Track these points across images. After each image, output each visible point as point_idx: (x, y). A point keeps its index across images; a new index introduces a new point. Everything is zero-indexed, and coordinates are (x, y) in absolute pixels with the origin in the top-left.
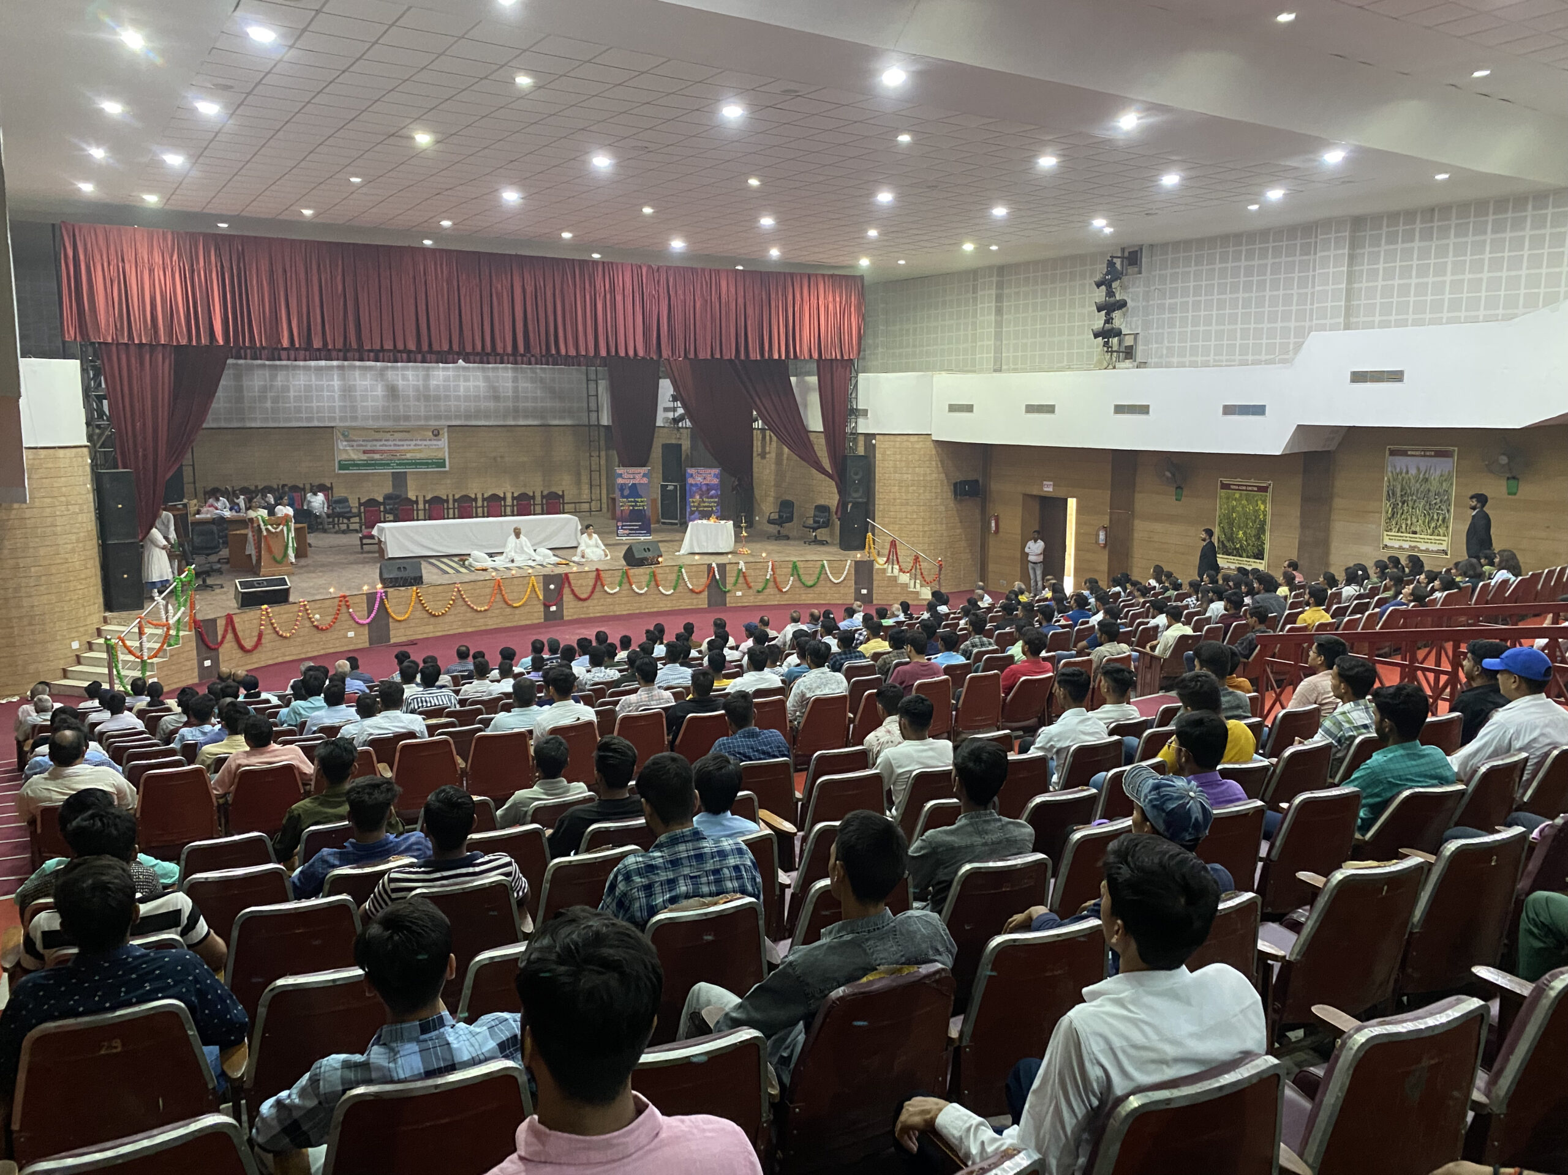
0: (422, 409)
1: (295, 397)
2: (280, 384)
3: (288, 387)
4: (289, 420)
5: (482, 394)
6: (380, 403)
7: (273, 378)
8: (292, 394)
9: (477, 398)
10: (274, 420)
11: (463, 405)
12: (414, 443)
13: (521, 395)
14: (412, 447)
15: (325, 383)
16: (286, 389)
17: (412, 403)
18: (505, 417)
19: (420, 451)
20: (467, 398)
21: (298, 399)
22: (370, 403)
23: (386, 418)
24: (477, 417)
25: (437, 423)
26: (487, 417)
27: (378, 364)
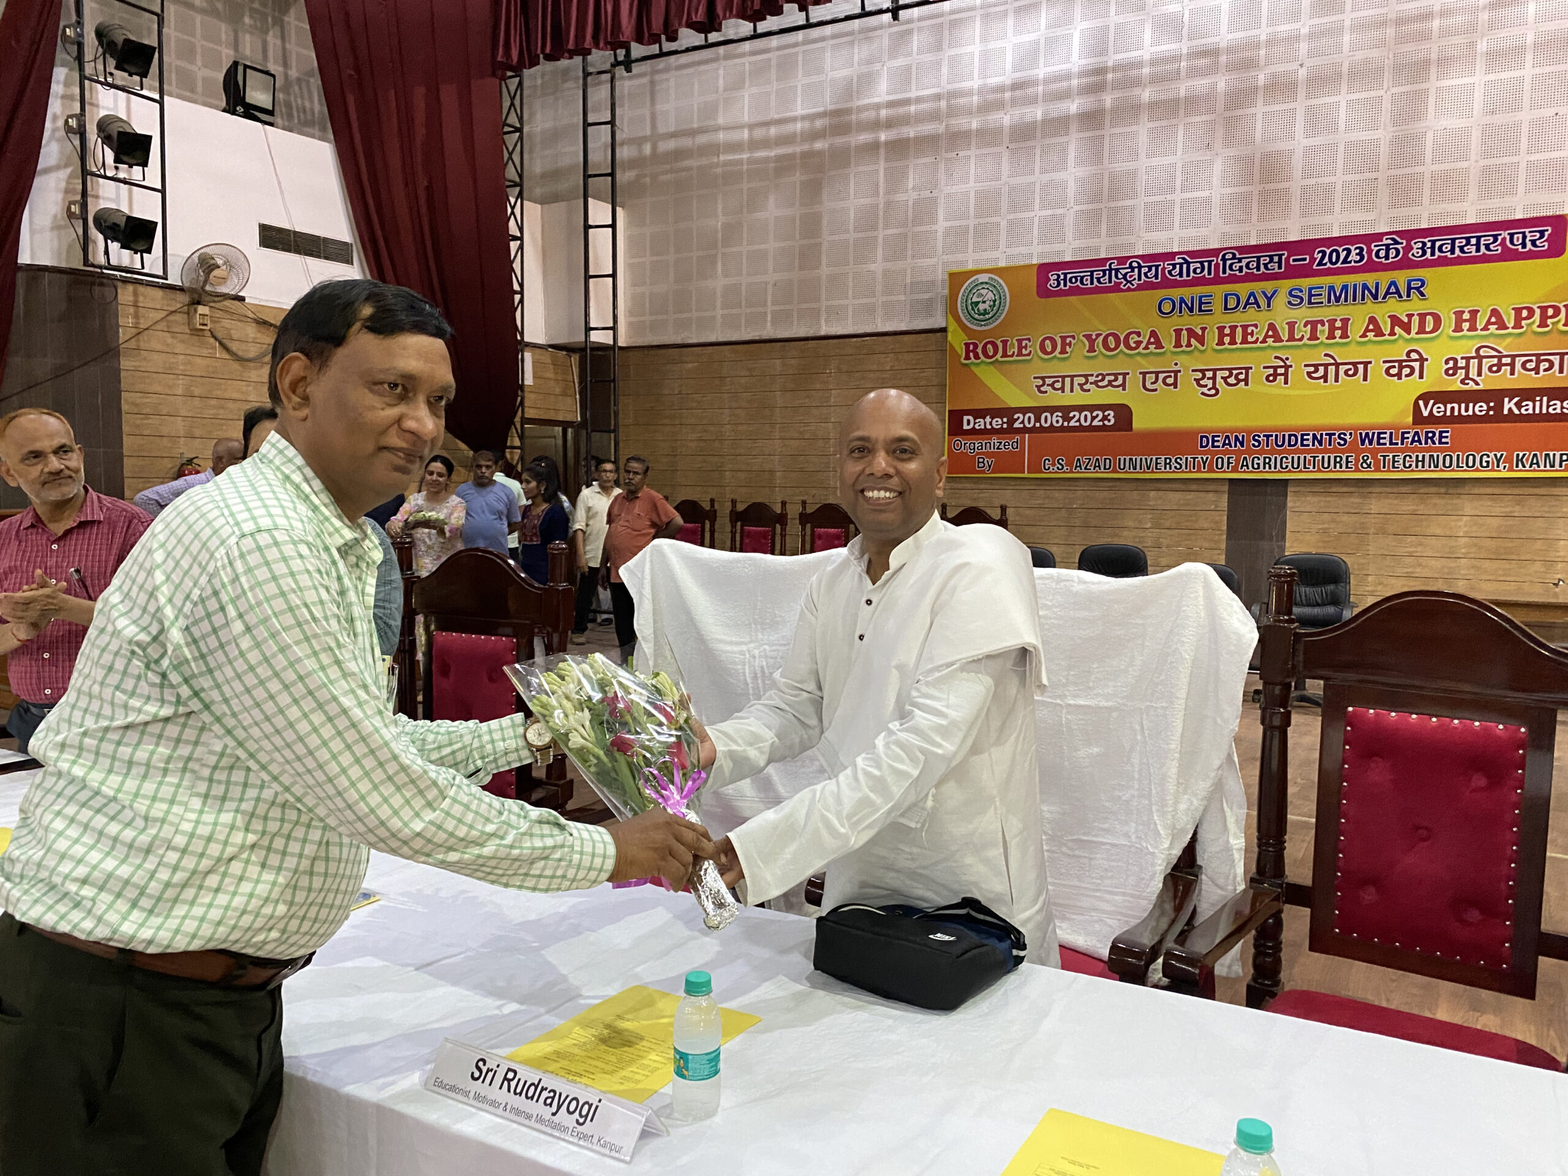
1: (947, 232)
2: (914, 195)
3: (934, 201)
7: (896, 180)
8: (942, 225)
15: (1039, 178)
16: (925, 211)
21: (956, 235)
27: (1222, 83)
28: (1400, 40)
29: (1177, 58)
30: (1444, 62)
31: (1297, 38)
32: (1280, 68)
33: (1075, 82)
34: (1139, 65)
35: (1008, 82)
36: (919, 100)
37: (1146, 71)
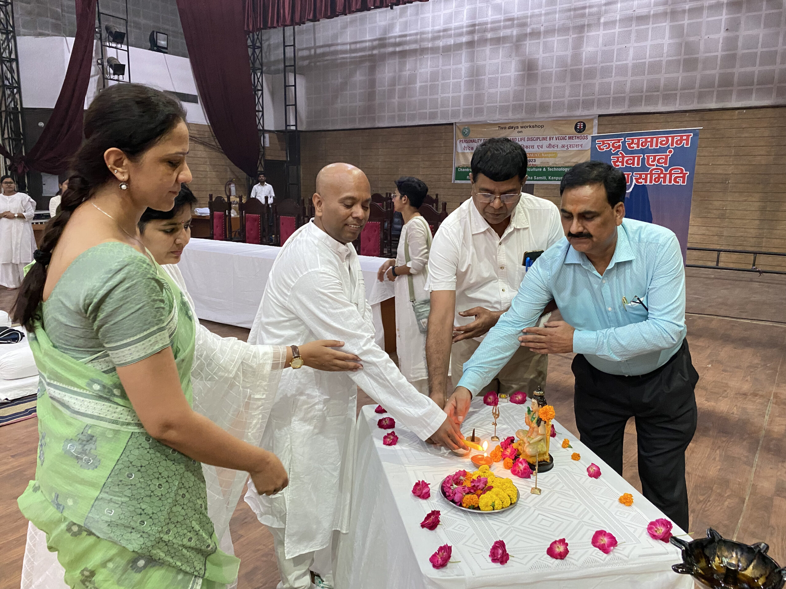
0: (567, 92)
1: (421, 87)
2: (408, 73)
3: (415, 76)
4: (413, 117)
5: (665, 59)
6: (511, 88)
7: (402, 67)
8: (418, 85)
9: (655, 67)
10: (401, 118)
11: (629, 80)
12: (547, 143)
13: (741, 51)
14: (545, 149)
15: (452, 67)
16: (412, 79)
17: (553, 85)
18: (701, 96)
19: (555, 155)
20: (638, 69)
21: (423, 89)
22: (500, 89)
23: (517, 108)
24: (649, 100)
25: (586, 113)
26: (668, 98)
27: (515, 32)
28: (576, 17)
29: (499, 21)
30: (589, 25)
31: (540, 15)
32: (534, 26)
33: (465, 30)
34: (486, 23)
35: (442, 29)
36: (410, 35)
37: (489, 26)
